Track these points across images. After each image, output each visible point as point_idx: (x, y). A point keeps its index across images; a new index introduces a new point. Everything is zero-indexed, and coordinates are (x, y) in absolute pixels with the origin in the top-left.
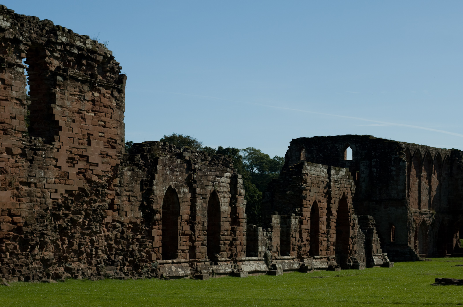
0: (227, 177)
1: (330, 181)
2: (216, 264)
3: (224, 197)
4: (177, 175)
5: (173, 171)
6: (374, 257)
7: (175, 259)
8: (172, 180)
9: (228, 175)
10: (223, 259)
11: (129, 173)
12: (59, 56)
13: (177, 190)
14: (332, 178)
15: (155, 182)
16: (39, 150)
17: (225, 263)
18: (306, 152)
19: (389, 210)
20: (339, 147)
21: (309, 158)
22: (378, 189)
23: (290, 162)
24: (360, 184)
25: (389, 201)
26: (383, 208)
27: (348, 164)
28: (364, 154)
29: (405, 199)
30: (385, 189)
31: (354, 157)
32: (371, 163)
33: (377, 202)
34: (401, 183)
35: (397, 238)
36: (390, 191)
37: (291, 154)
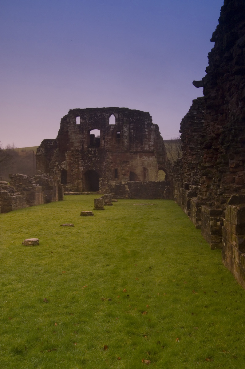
18: (80, 119)
19: (143, 159)
20: (106, 115)
21: (83, 123)
22: (134, 144)
23: (68, 125)
24: (123, 141)
25: (143, 153)
26: (138, 157)
27: (112, 127)
28: (125, 120)
29: (155, 151)
30: (140, 144)
31: (117, 122)
32: (130, 127)
33: (134, 153)
34: (152, 140)
35: (149, 177)
36: (144, 145)
37: (70, 120)
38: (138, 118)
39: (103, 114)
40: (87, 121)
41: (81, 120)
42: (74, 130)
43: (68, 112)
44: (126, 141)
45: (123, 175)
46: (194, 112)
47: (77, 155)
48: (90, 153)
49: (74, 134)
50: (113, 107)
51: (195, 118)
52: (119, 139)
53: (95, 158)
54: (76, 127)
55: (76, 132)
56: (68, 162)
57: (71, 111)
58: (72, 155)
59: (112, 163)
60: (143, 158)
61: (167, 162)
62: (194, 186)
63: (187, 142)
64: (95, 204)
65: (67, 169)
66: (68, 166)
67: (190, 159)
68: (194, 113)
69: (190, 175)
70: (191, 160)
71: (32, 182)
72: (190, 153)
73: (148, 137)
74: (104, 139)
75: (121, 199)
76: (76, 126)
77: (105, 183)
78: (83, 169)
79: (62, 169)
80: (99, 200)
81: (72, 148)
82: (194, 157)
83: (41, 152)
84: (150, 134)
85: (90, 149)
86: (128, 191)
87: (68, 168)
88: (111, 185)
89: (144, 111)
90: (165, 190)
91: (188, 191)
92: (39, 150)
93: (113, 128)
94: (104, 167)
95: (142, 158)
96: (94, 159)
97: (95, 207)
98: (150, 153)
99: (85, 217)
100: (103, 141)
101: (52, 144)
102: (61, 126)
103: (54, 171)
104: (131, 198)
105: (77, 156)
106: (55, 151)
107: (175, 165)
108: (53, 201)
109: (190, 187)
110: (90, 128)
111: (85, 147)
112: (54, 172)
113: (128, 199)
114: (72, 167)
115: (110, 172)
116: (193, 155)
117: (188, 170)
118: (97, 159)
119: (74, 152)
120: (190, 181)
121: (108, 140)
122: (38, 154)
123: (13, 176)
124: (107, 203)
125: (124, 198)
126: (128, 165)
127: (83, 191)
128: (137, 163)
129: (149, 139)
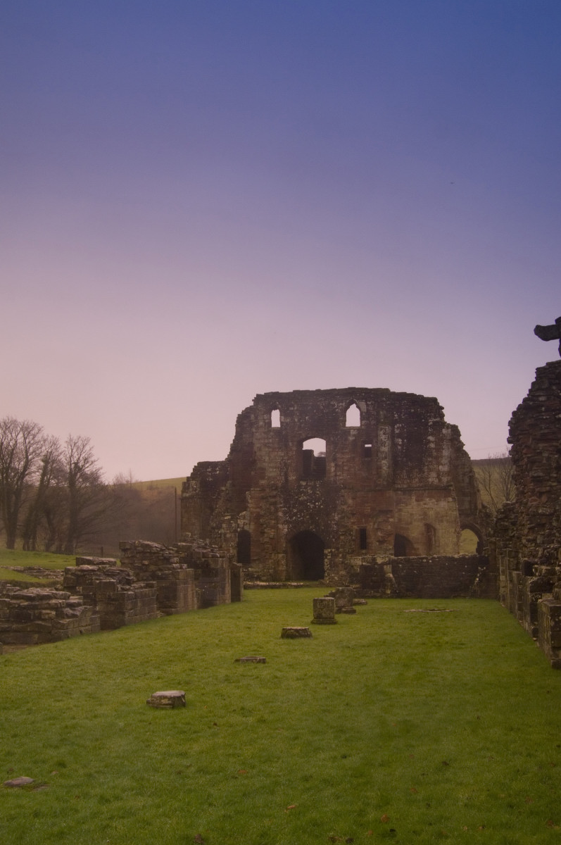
18: (281, 415)
19: (425, 504)
20: (338, 405)
21: (287, 423)
22: (404, 471)
23: (254, 430)
24: (379, 463)
25: (425, 490)
26: (414, 500)
27: (352, 432)
28: (382, 417)
29: (451, 486)
30: (417, 470)
31: (364, 422)
32: (393, 431)
33: (404, 491)
34: (444, 461)
35: (439, 546)
36: (426, 473)
37: (256, 418)
38: (412, 411)
39: (332, 403)
40: (296, 420)
41: (283, 417)
42: (266, 441)
43: (253, 400)
44: (385, 464)
45: (379, 541)
46: (540, 396)
47: (274, 497)
48: (303, 492)
49: (267, 449)
50: (354, 388)
51: (543, 409)
52: (370, 459)
53: (314, 504)
54: (272, 433)
55: (271, 445)
56: (252, 513)
57: (259, 399)
58: (263, 498)
59: (353, 514)
60: (424, 502)
61: (480, 511)
62: (544, 567)
63: (527, 465)
64: (315, 611)
65: (250, 528)
66: (252, 523)
67: (534, 503)
68: (541, 399)
69: (534, 540)
70: (537, 507)
71: (172, 560)
72: (534, 489)
73: (435, 454)
74: (335, 460)
75: (374, 597)
76: (270, 431)
77: (337, 560)
78: (286, 530)
79: (239, 530)
80: (325, 600)
81: (263, 482)
82: (544, 498)
83: (191, 490)
84: (439, 449)
85: (304, 483)
86: (390, 580)
87: (252, 527)
88: (352, 566)
89: (426, 395)
90: (476, 577)
91: (531, 580)
92: (187, 485)
93: (354, 435)
94: (336, 524)
95: (422, 503)
96: (312, 506)
97: (315, 618)
98: (441, 491)
99: (291, 641)
100: (333, 464)
101: (218, 472)
102: (236, 433)
103: (221, 534)
104: (398, 595)
105: (273, 500)
106: (224, 488)
107: (501, 519)
108: (218, 602)
109: (536, 569)
110: (304, 436)
111: (292, 478)
112: (220, 537)
113: (392, 597)
114: (262, 525)
115: (350, 535)
116: (541, 494)
117: (530, 529)
118: (319, 506)
119: (268, 490)
120: (534, 556)
121: (343, 463)
122: (185, 495)
123: (128, 547)
124: (343, 607)
125: (383, 596)
126: (391, 520)
127: (288, 579)
128: (412, 514)
129: (437, 458)
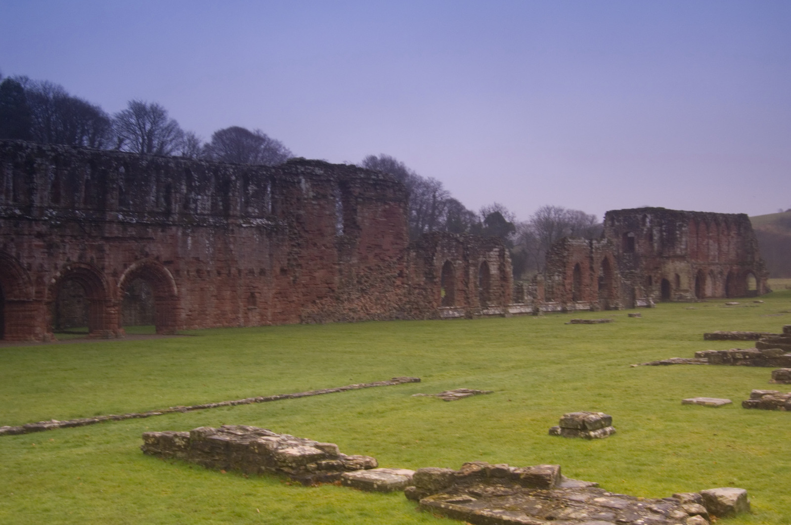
0: (496, 251)
1: (592, 248)
2: (487, 309)
3: (493, 265)
4: (453, 253)
5: (449, 250)
6: (637, 301)
7: (452, 306)
8: (449, 256)
9: (497, 249)
10: (493, 305)
11: (414, 254)
12: (359, 186)
13: (453, 262)
14: (593, 246)
15: (435, 258)
16: (345, 244)
17: (495, 308)
19: (675, 264)
22: (666, 248)
25: (675, 257)
26: (671, 262)
30: (671, 248)
33: (667, 258)
48: (625, 258)
73: (679, 240)
74: (638, 243)
84: (681, 237)
85: (625, 254)
93: (646, 231)
98: (682, 258)
111: (621, 251)
126: (660, 272)
128: (670, 269)
129: (680, 242)
